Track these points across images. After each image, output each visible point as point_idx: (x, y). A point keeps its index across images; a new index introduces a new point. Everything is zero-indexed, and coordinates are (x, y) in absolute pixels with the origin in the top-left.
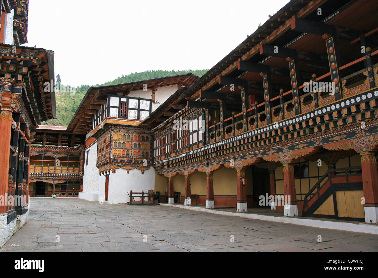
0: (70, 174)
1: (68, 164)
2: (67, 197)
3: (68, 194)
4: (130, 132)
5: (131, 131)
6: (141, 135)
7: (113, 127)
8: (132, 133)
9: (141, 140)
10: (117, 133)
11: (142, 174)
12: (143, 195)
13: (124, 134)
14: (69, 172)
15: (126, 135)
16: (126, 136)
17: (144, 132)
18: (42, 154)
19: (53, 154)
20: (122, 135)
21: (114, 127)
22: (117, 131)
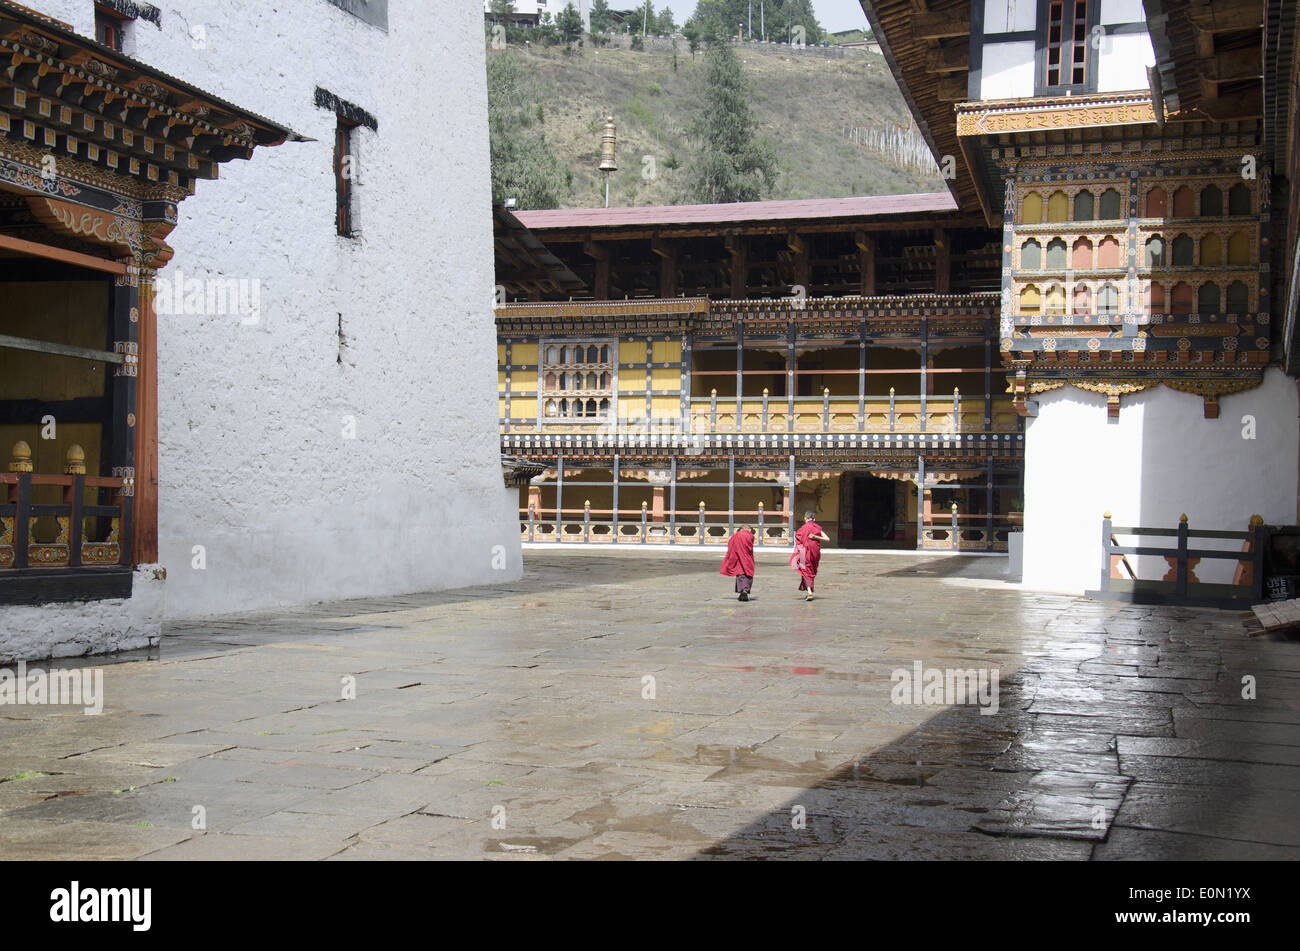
0: (1001, 436)
1: (988, 382)
2: (990, 550)
3: (997, 536)
4: (1118, 175)
5: (1127, 163)
6: (1197, 183)
7: (1010, 153)
8: (1134, 174)
9: (1197, 212)
10: (1039, 191)
11: (1207, 416)
12: (1183, 543)
13: (1083, 191)
14: (994, 426)
15: (1097, 194)
16: (1097, 202)
17: (1217, 162)
18: (858, 342)
19: (915, 334)
20: (1071, 195)
21: (1018, 153)
22: (1037, 173)
